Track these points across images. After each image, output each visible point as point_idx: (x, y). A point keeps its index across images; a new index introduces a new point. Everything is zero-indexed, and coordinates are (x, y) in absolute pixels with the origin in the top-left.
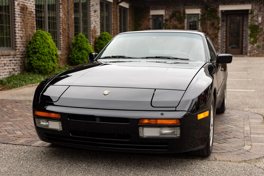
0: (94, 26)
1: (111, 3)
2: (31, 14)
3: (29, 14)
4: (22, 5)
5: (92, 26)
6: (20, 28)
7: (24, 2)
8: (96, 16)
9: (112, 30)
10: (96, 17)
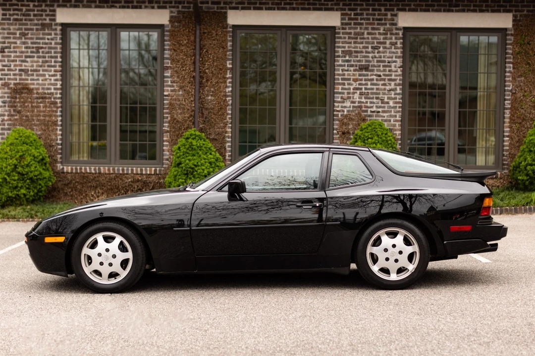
0: (357, 104)
1: (506, 29)
2: (45, 98)
3: (37, 98)
4: (15, 84)
5: (345, 107)
6: (8, 125)
7: (27, 80)
8: (375, 77)
9: (507, 112)
10: (373, 80)
